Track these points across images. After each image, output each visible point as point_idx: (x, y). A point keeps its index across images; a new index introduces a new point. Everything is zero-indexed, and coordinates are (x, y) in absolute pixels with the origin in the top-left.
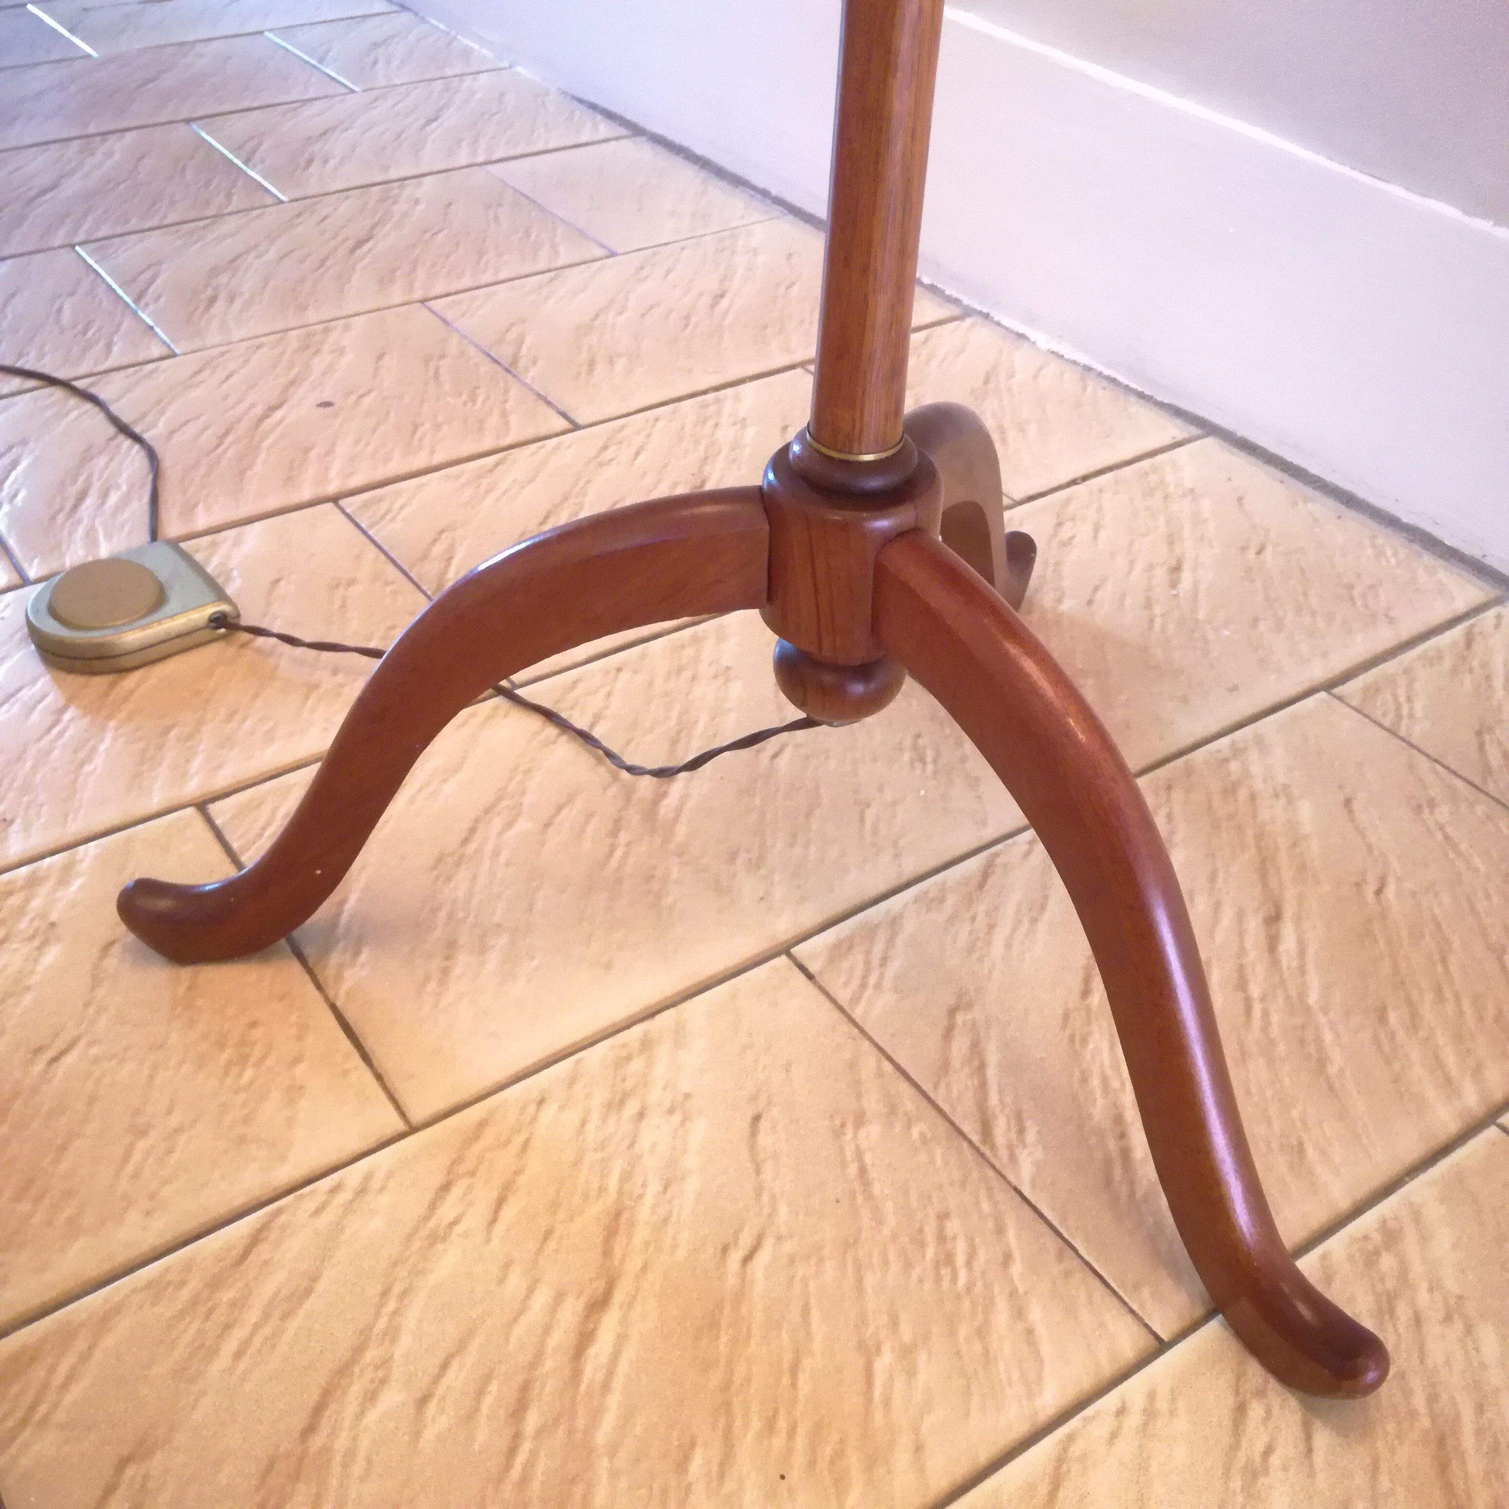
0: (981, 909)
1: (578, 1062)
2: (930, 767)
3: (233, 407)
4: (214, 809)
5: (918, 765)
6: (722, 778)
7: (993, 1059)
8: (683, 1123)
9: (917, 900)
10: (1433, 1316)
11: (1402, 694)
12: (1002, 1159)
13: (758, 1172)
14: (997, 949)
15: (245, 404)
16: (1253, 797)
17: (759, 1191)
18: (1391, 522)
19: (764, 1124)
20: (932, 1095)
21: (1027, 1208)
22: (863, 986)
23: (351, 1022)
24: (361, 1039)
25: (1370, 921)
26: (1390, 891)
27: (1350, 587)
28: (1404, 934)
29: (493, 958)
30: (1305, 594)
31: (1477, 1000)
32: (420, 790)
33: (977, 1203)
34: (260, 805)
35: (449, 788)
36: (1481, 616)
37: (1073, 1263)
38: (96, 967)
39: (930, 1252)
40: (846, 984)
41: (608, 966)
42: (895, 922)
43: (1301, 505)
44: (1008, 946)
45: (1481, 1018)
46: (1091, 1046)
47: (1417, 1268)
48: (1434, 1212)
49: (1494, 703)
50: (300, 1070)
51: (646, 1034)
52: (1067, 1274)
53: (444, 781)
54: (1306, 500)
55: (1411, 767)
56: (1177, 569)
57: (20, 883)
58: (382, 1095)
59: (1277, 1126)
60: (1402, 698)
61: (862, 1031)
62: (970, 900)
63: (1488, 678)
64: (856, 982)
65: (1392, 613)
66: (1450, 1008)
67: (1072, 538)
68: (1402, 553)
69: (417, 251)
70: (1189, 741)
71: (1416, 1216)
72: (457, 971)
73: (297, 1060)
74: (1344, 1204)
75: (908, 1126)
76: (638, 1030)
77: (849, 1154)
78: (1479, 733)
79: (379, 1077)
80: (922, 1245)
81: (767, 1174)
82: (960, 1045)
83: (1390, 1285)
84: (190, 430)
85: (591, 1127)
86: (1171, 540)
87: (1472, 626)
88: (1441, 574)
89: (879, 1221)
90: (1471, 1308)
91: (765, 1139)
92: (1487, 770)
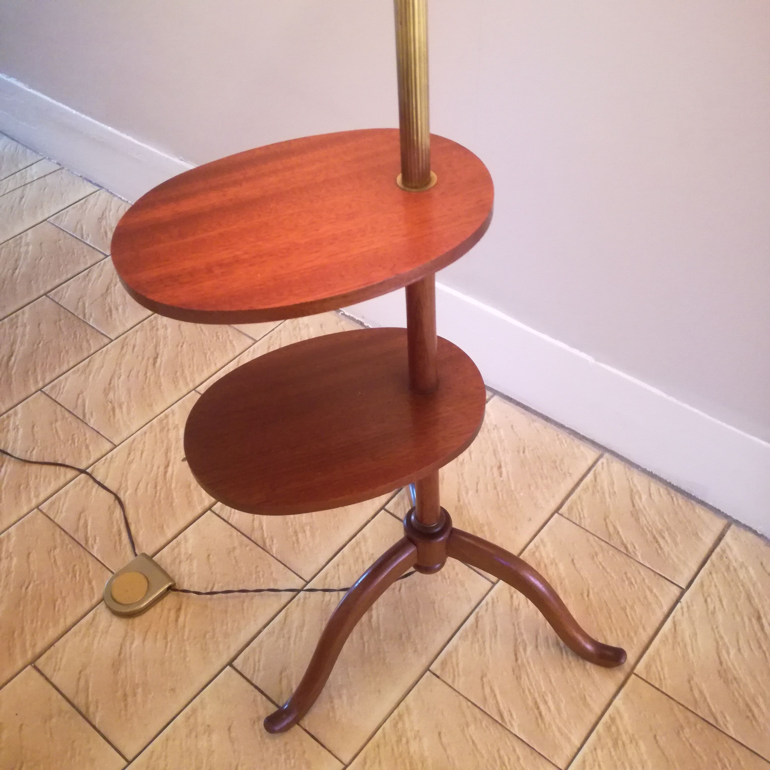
0: (479, 636)
1: (384, 729)
2: (448, 580)
3: (151, 471)
4: (235, 663)
5: (444, 581)
6: (387, 604)
7: (497, 692)
8: (420, 740)
9: (460, 638)
10: (627, 742)
11: (579, 507)
12: (509, 727)
13: (445, 751)
14: (488, 650)
15: (155, 468)
16: (545, 566)
17: (448, 757)
18: (562, 426)
19: (442, 735)
20: (484, 710)
21: (519, 740)
22: (454, 676)
23: (313, 734)
24: (319, 740)
25: (588, 608)
26: (591, 595)
27: (555, 462)
28: (598, 610)
29: (345, 698)
30: (542, 469)
31: (621, 629)
32: (296, 637)
33: (506, 743)
34: (249, 658)
35: (304, 634)
36: (597, 465)
37: (536, 754)
38: (230, 737)
39: (498, 762)
40: (449, 677)
41: (379, 691)
42: (456, 649)
43: (532, 424)
44: (491, 648)
45: (624, 636)
46: (523, 679)
47: (621, 728)
48: (622, 709)
49: (607, 504)
50: (306, 756)
51: (399, 712)
52: (535, 759)
53: (302, 631)
54: (534, 421)
55: (588, 540)
56: (500, 467)
57: (190, 713)
58: (333, 757)
59: (577, 691)
60: (580, 510)
61: (459, 693)
62: (475, 634)
63: (603, 493)
64: (452, 676)
65: (570, 472)
66: (615, 634)
67: (463, 460)
68: (568, 440)
69: (180, 358)
70: (522, 547)
71: (618, 712)
72: (336, 706)
73: (304, 752)
74: (599, 713)
75: (481, 723)
76: (396, 712)
77: (468, 737)
78: (605, 520)
79: (330, 751)
80: (496, 762)
81: (449, 752)
82: (487, 690)
83: (615, 736)
84: (142, 486)
85: (396, 750)
86: (495, 452)
87: (595, 470)
88: (582, 448)
89: (483, 757)
90: (636, 737)
91: (444, 740)
92: (610, 535)
